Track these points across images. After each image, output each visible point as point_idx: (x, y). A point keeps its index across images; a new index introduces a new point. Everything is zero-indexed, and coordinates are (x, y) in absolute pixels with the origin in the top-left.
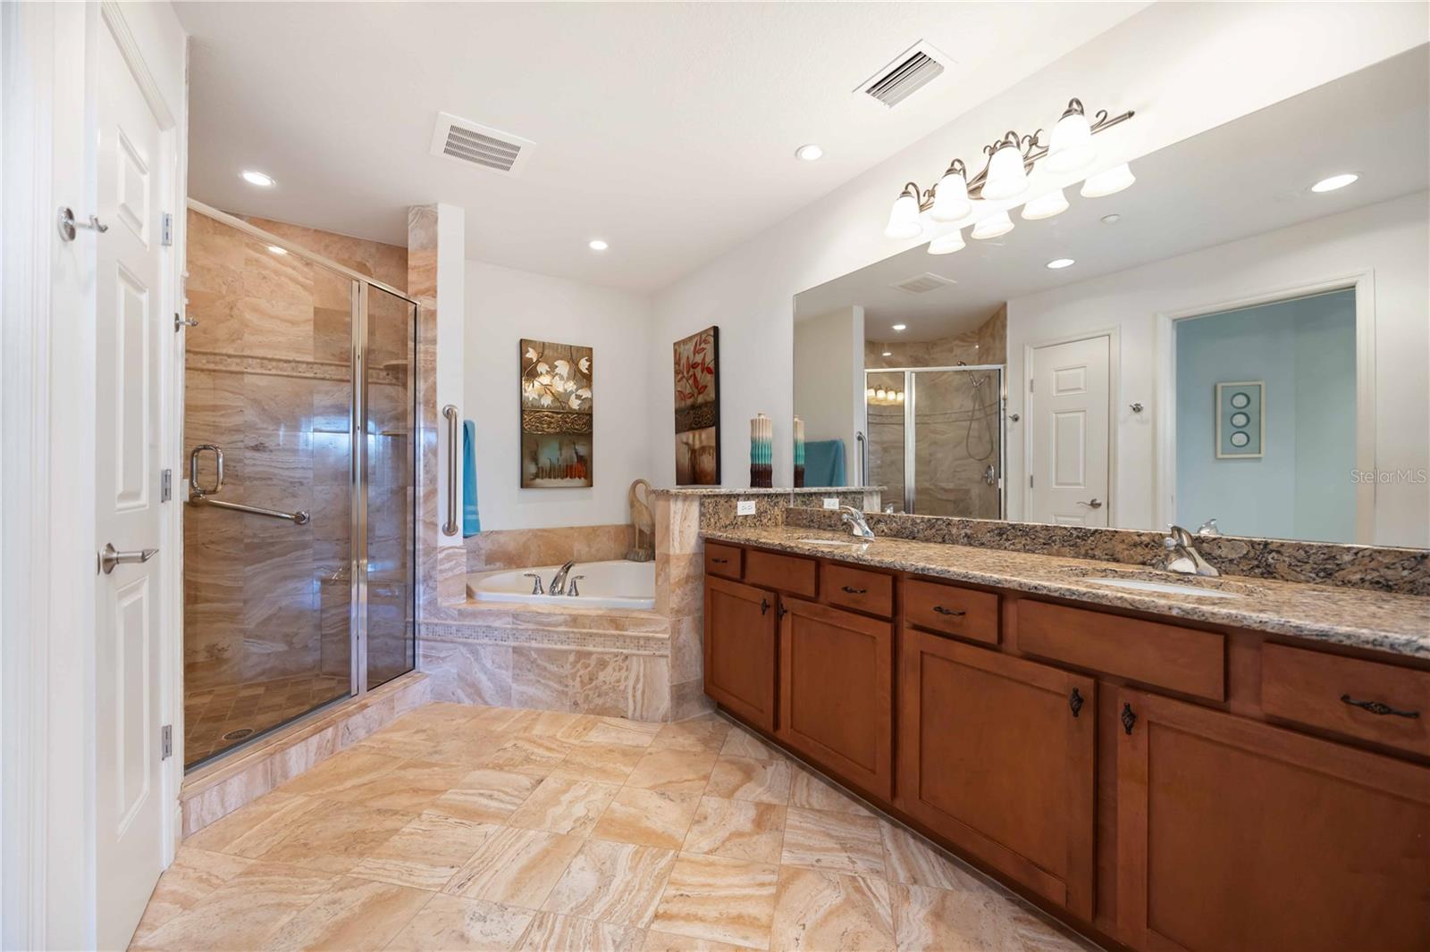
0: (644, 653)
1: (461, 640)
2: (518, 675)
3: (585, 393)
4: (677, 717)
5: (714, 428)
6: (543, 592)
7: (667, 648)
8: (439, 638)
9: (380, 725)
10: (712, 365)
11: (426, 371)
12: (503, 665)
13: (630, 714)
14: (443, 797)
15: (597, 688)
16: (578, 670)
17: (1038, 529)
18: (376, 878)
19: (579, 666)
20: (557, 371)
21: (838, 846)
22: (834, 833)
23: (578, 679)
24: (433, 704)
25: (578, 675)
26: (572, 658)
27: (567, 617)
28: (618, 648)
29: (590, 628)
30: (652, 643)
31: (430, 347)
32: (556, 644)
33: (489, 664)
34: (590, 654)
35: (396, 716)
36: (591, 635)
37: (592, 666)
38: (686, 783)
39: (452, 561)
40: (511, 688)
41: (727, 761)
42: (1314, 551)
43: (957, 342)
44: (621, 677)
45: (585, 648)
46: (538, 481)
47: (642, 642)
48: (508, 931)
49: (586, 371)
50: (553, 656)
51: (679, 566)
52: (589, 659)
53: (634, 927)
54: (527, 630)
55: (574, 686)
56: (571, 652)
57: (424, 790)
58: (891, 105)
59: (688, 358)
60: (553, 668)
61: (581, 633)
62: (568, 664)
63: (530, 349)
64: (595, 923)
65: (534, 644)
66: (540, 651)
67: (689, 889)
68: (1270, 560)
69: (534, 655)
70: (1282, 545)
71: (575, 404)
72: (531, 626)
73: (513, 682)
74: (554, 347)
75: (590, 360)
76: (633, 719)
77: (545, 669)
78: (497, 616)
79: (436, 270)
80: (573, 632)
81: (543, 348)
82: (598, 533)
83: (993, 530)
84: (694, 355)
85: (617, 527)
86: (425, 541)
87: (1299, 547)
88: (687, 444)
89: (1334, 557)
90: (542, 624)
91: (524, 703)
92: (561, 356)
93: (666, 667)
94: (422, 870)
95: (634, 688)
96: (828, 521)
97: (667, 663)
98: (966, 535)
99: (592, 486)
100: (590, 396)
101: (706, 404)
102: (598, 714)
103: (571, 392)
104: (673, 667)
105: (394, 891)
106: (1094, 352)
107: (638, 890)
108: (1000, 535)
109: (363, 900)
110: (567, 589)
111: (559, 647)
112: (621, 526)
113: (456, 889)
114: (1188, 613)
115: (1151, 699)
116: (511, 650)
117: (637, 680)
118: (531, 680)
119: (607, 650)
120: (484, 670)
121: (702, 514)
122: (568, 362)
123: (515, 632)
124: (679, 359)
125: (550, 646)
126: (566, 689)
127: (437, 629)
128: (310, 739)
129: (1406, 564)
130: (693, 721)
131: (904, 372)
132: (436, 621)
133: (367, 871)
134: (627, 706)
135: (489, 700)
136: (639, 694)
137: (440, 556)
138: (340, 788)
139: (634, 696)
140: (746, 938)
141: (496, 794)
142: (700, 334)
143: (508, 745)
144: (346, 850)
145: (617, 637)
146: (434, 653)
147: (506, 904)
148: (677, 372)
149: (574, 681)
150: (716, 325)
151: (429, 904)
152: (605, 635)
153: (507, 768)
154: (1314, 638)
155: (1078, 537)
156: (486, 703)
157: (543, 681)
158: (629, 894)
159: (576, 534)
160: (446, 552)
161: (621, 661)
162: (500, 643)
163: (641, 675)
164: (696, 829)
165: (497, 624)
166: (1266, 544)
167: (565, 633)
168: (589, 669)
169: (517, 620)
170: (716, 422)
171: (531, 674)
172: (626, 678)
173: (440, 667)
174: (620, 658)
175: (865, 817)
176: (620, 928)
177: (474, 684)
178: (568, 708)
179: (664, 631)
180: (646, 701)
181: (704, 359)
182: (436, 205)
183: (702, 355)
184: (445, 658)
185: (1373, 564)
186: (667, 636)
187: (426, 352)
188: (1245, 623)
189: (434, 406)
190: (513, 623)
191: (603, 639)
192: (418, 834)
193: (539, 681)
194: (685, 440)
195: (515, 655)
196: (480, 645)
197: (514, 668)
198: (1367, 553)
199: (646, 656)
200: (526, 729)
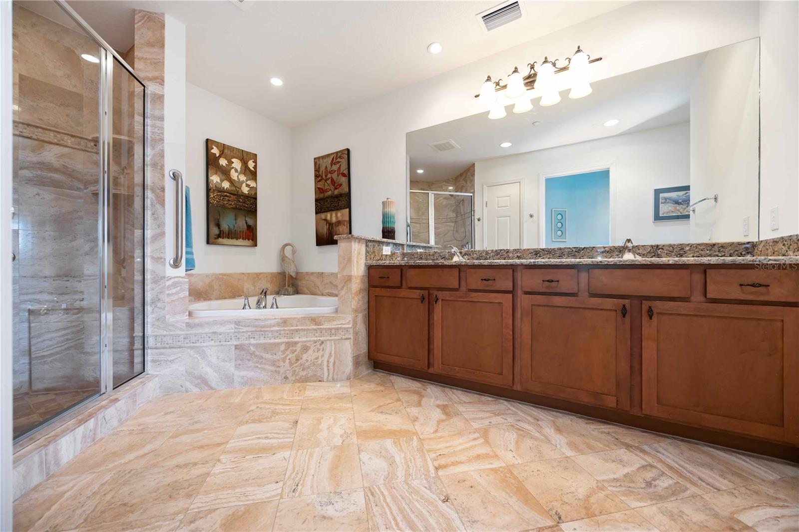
0: (336, 338)
1: (189, 345)
2: (240, 365)
3: (252, 184)
4: (355, 376)
5: (348, 209)
6: (250, 308)
7: (350, 334)
8: (167, 346)
9: (127, 415)
10: (346, 172)
11: (153, 140)
12: (226, 359)
13: (325, 379)
14: (228, 446)
15: (301, 365)
16: (288, 355)
17: (556, 249)
18: (218, 506)
19: (288, 352)
20: (233, 165)
21: (492, 415)
22: (486, 410)
23: (287, 361)
24: (164, 396)
25: (288, 358)
26: (283, 347)
27: (280, 320)
28: (316, 337)
29: (297, 326)
30: (340, 331)
31: (158, 123)
32: (270, 339)
33: (214, 360)
34: (296, 343)
35: (138, 408)
36: (297, 331)
37: (298, 351)
38: (390, 405)
39: (177, 287)
40: (233, 375)
41: (402, 391)
42: (676, 247)
43: (444, 183)
44: (318, 356)
45: (293, 339)
46: (220, 240)
47: (333, 331)
48: (354, 504)
49: (253, 169)
50: (267, 348)
51: (356, 283)
52: (295, 347)
53: (429, 477)
54: (247, 332)
55: (284, 366)
56: (282, 343)
57: (208, 446)
58: (489, 30)
59: (326, 167)
60: (269, 356)
61: (290, 330)
62: (280, 352)
63: (214, 147)
64: (405, 482)
65: (253, 341)
66: (257, 346)
67: (441, 451)
68: (659, 253)
69: (252, 349)
70: (664, 246)
71: (245, 190)
72: (251, 329)
73: (235, 370)
74: (231, 149)
75: (255, 162)
76: (327, 381)
77: (262, 357)
78: (221, 324)
79: (163, 65)
80: (284, 330)
81: (223, 148)
82: (260, 277)
83: (532, 253)
84: (331, 165)
85: (272, 274)
86: (153, 272)
87: (670, 246)
88: (325, 220)
89: (683, 249)
90: (260, 328)
91: (244, 384)
92: (236, 156)
93: (349, 345)
94: (254, 491)
95: (328, 361)
96: (432, 257)
97: (350, 343)
98: (517, 256)
99: (256, 246)
100: (255, 186)
101: (341, 195)
102: (303, 382)
103: (243, 182)
104: (354, 344)
105: (242, 509)
106: (513, 190)
107: (414, 459)
108: (536, 254)
109: (219, 522)
110: (269, 305)
111: (273, 341)
112: (275, 273)
113: (291, 494)
114: (677, 262)
115: (658, 303)
116: (233, 348)
117: (330, 356)
118: (251, 367)
119: (309, 339)
120: (210, 364)
121: (367, 252)
122: (241, 161)
123: (236, 334)
124: (319, 168)
125: (266, 341)
126: (278, 369)
127: (165, 339)
128: (77, 429)
129: (708, 248)
130: (363, 377)
131: (428, 193)
132: (165, 333)
133: (204, 505)
134: (323, 374)
135: (213, 385)
136: (331, 365)
137: (168, 283)
138: (123, 461)
139: (328, 366)
140: (491, 464)
141: (269, 435)
142: (337, 153)
143: (253, 408)
144: (170, 497)
145: (316, 330)
146: (162, 357)
147: (339, 490)
148: (316, 176)
149: (284, 362)
150: (349, 148)
151: (279, 508)
152: (308, 330)
153: (265, 420)
154: (730, 263)
155: (576, 251)
156: (212, 388)
157: (260, 366)
158: (411, 463)
159: (245, 278)
160: (172, 280)
161: (319, 345)
162: (224, 343)
163: (333, 352)
164: (416, 423)
165: (222, 329)
166: (658, 246)
167: (277, 331)
168: (296, 353)
169: (239, 326)
170: (349, 206)
171: (250, 362)
172: (323, 356)
173: (170, 368)
174: (318, 344)
175: (491, 401)
176: (422, 480)
177: (201, 376)
178: (280, 381)
179: (348, 323)
180: (336, 369)
181: (339, 168)
182: (163, 15)
183: (338, 166)
184: (173, 360)
185: (696, 250)
186: (350, 326)
187: (153, 126)
188: (702, 261)
189: (162, 168)
190: (236, 328)
191: (306, 332)
192: (228, 471)
193: (257, 367)
194: (324, 218)
195: (237, 351)
196: (207, 347)
197: (236, 360)
198: (695, 245)
199: (336, 340)
200: (257, 397)
